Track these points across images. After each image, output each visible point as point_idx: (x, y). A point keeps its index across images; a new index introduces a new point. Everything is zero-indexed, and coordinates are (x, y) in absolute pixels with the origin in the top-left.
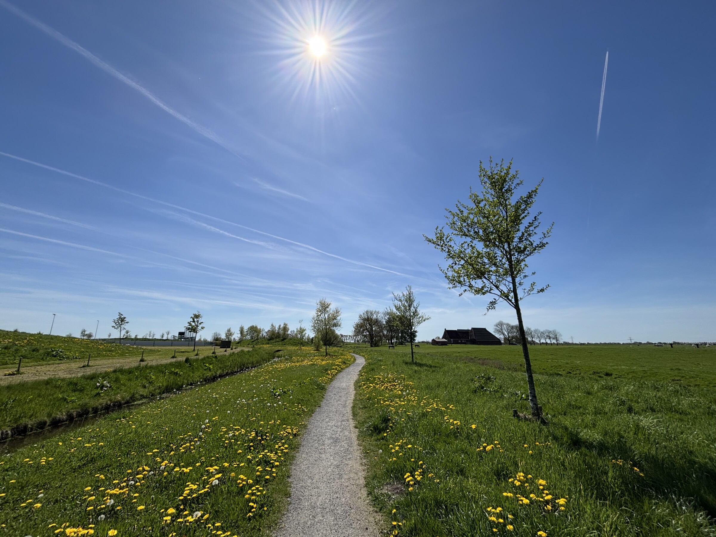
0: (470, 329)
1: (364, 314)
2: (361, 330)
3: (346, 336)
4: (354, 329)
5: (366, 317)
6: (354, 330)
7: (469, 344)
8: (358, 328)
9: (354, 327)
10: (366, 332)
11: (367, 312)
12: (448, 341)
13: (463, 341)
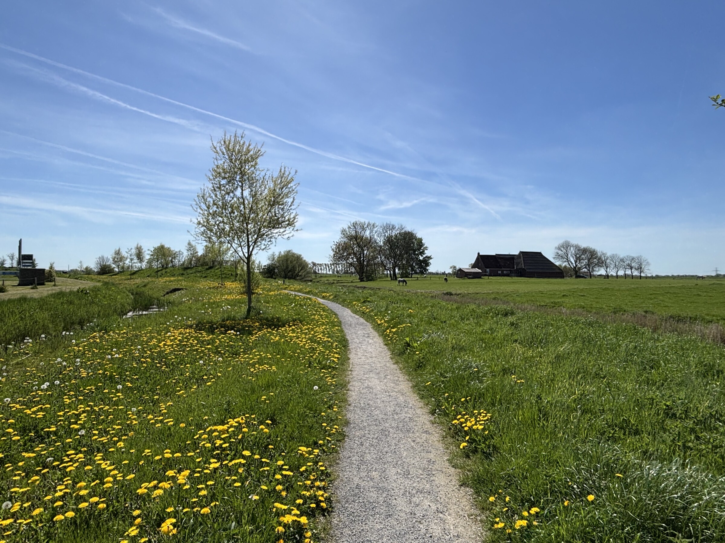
0: (517, 253)
1: (349, 228)
2: (345, 254)
3: (321, 265)
4: (332, 253)
5: (353, 233)
6: (332, 255)
7: (514, 276)
8: (339, 251)
9: (333, 250)
10: (352, 258)
11: (355, 225)
12: (483, 272)
13: (505, 272)
